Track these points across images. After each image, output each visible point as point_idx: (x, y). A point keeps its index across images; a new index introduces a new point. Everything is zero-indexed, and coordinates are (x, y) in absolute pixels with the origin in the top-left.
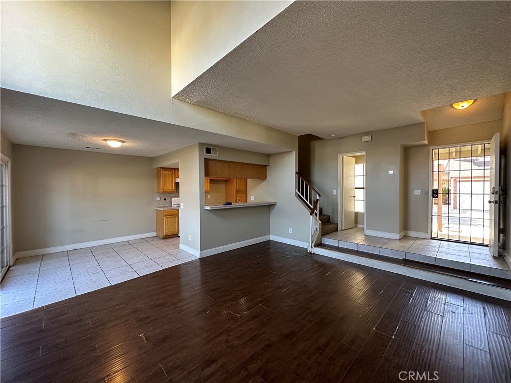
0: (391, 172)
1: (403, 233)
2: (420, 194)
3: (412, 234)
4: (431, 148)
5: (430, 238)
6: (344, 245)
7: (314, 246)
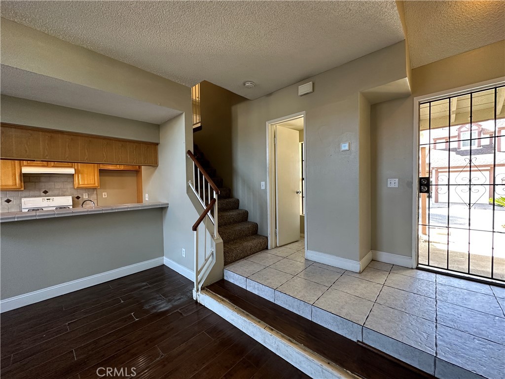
0: (345, 147)
1: (369, 256)
2: (397, 186)
3: (384, 257)
4: (416, 100)
5: (415, 266)
6: (254, 288)
7: (202, 289)
